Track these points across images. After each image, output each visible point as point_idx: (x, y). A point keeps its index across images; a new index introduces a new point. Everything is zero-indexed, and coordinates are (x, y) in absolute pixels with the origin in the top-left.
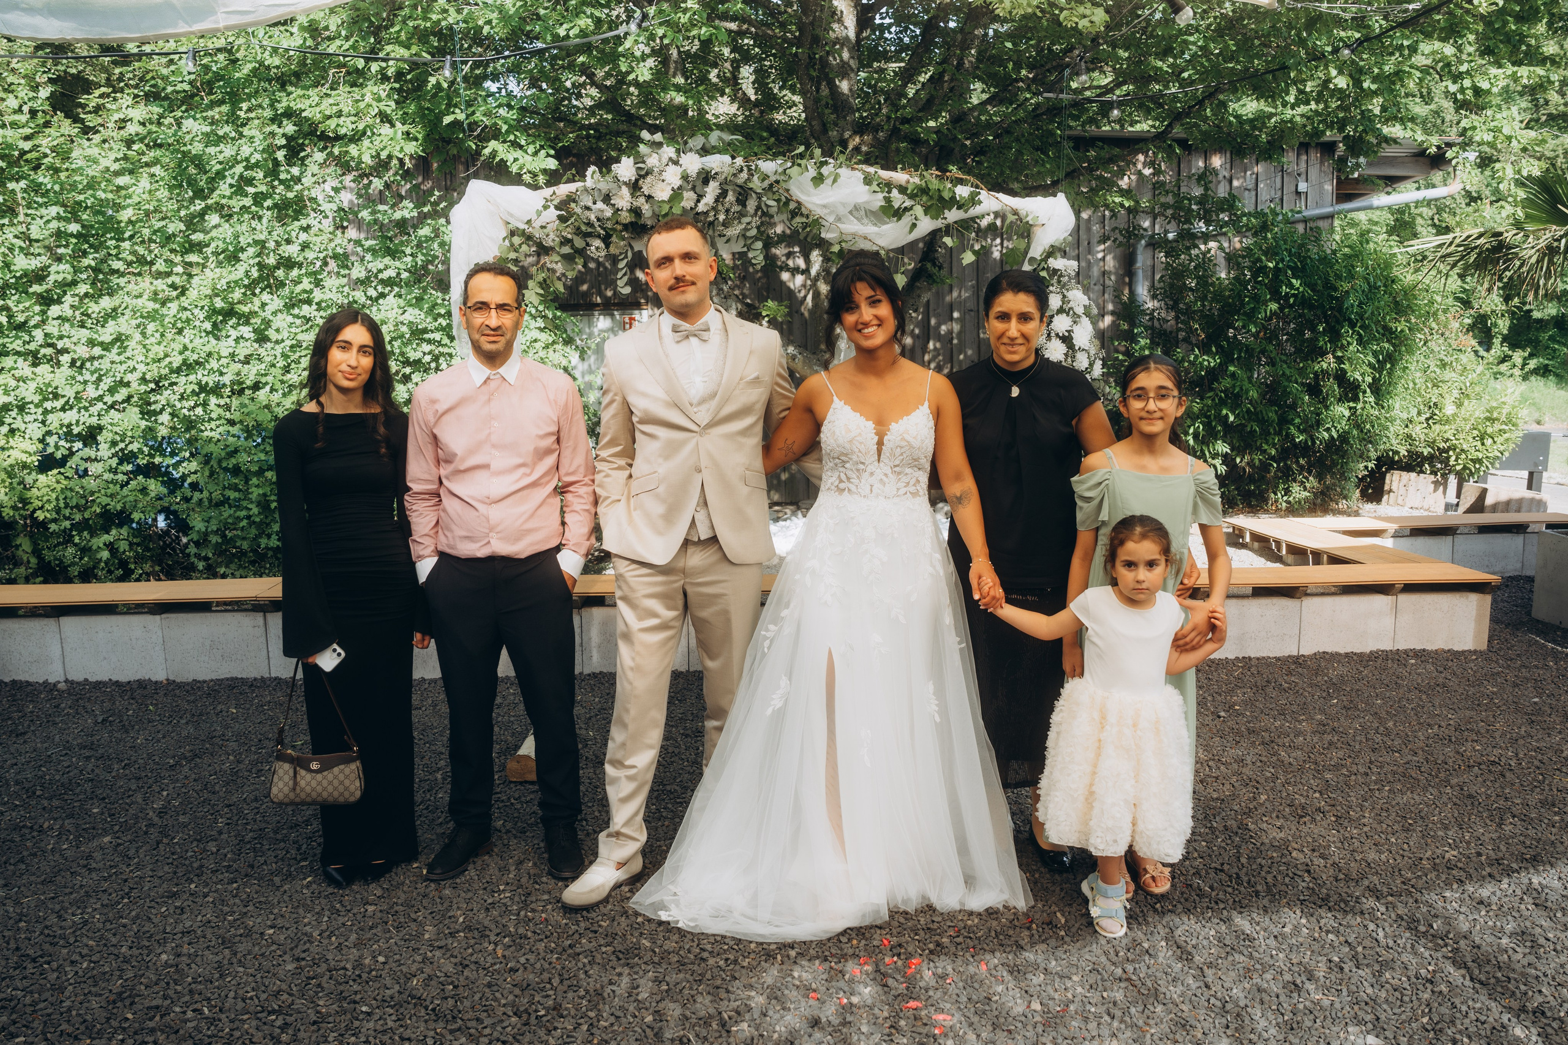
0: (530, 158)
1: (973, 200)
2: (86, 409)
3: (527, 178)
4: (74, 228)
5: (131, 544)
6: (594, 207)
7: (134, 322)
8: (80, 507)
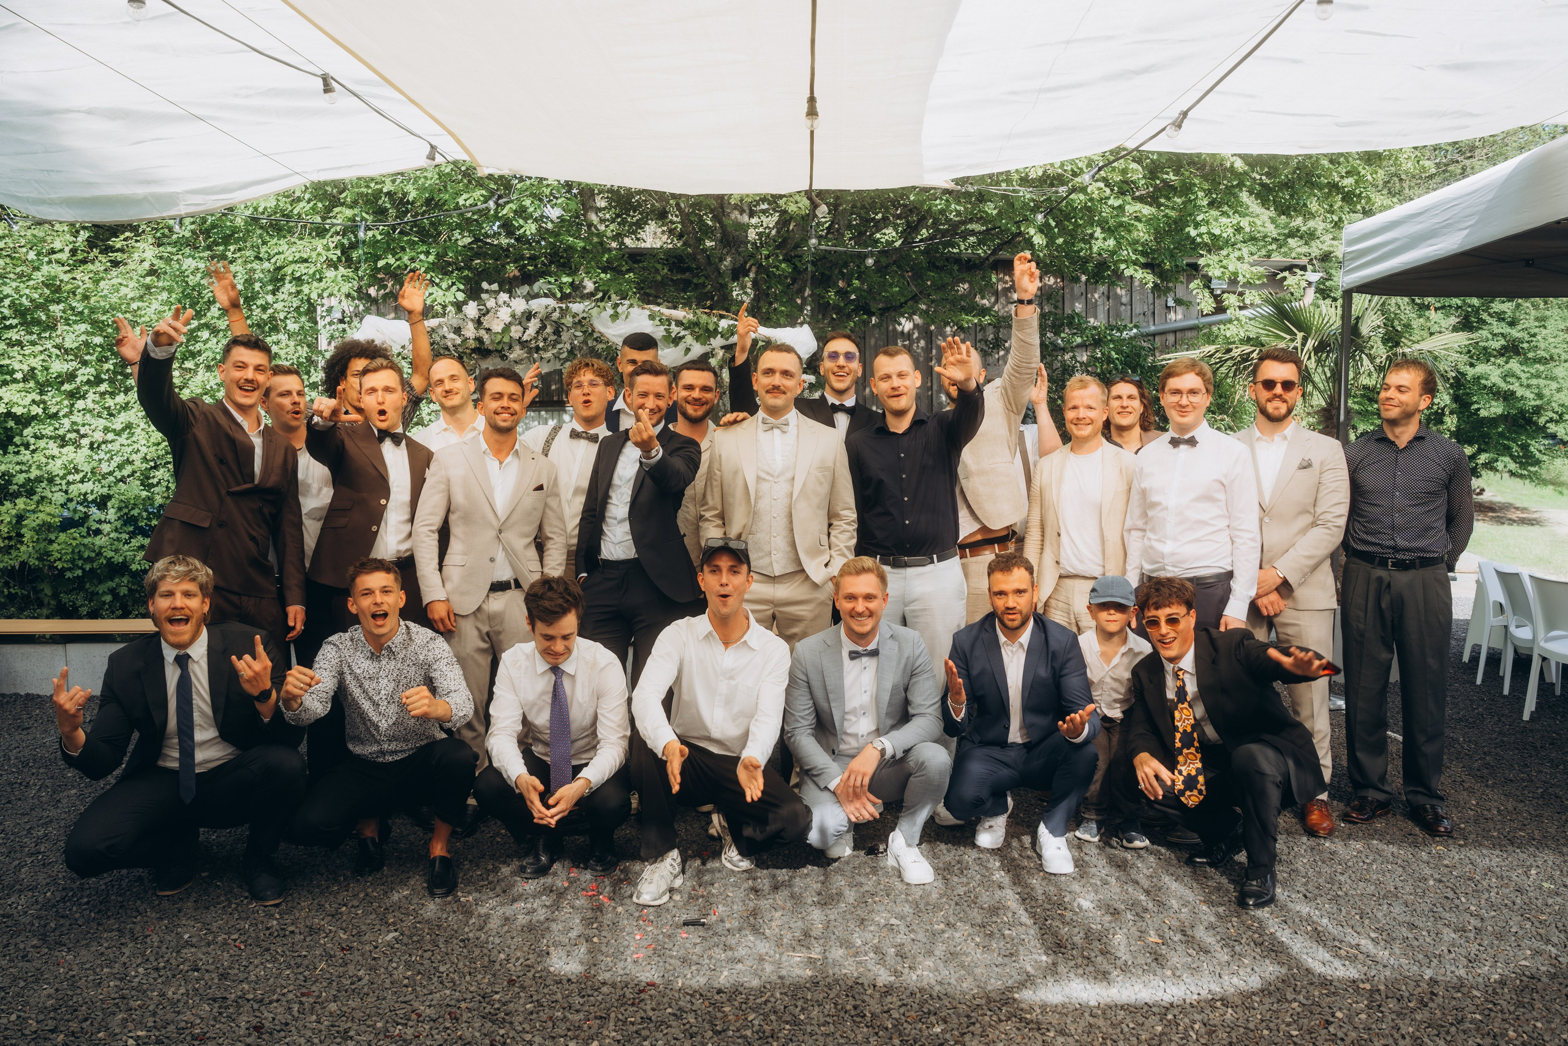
0: (441, 293)
2: (99, 481)
3: (439, 308)
4: (98, 340)
5: (130, 590)
6: (448, 336)
8: (90, 560)
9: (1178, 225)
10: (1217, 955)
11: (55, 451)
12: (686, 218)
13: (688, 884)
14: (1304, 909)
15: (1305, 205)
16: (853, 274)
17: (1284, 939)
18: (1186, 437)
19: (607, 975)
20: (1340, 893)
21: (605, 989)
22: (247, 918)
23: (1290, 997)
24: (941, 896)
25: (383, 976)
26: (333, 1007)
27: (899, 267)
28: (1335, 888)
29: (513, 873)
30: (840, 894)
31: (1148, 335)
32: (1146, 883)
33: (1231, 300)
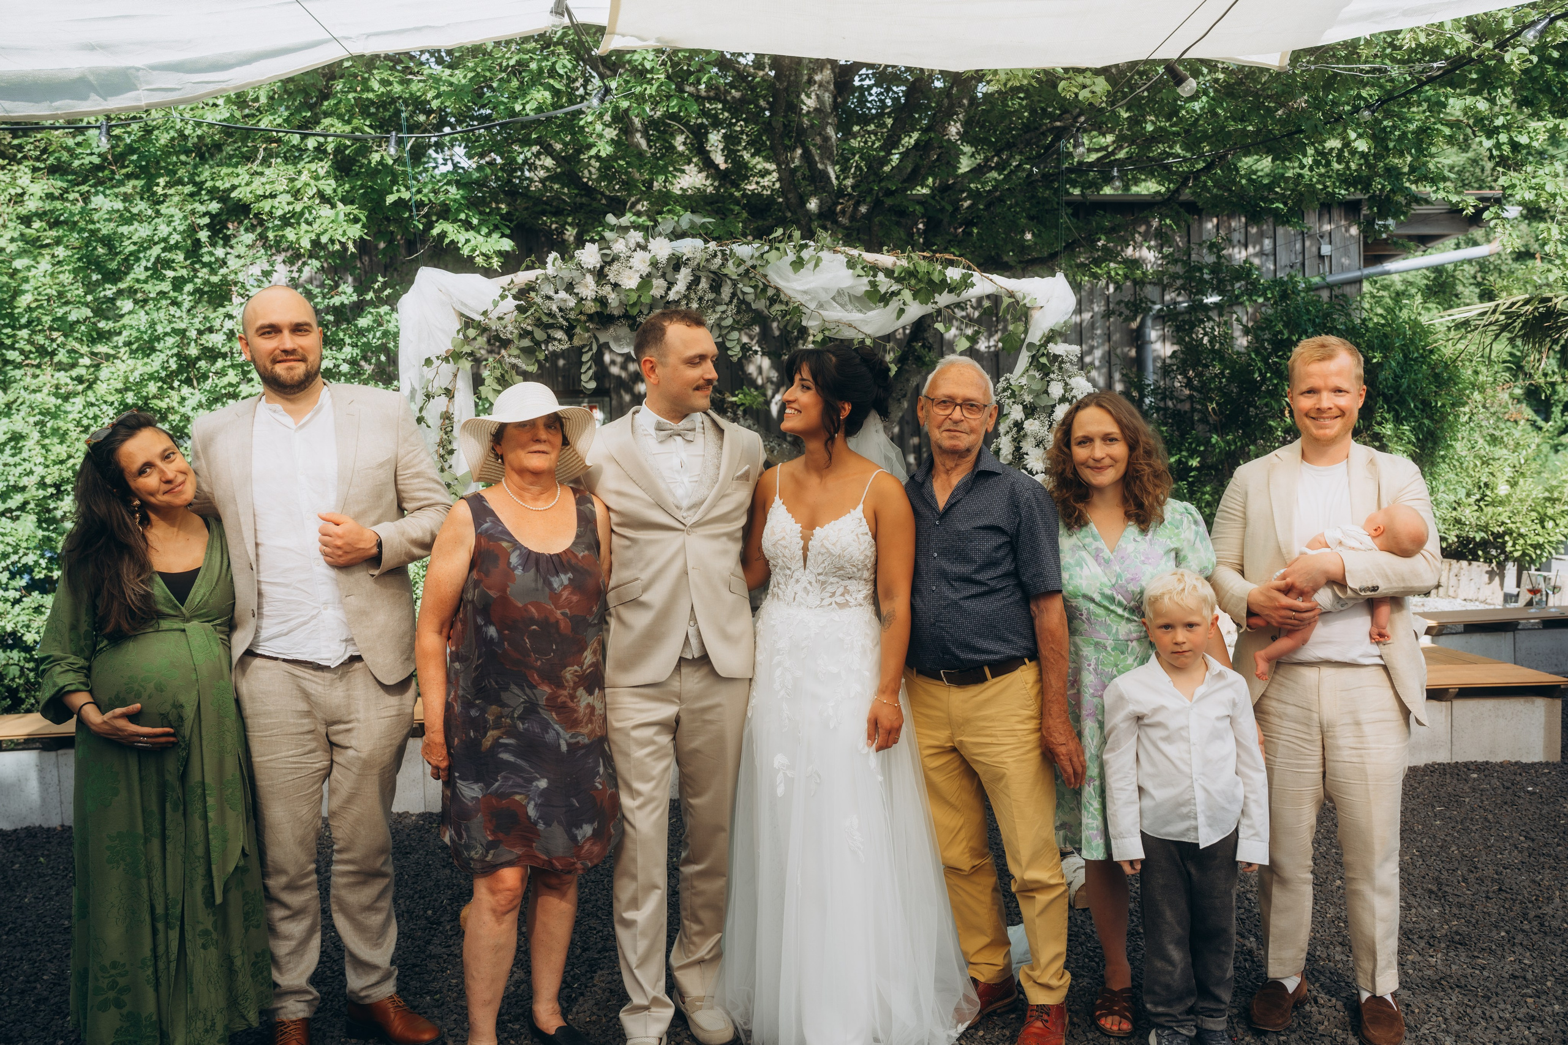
1: (965, 283)
6: (555, 296)
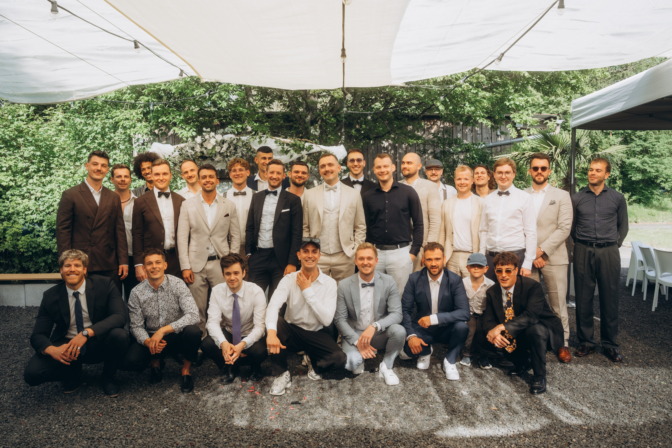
0: (186, 132)
1: (310, 148)
2: (39, 214)
3: (185, 139)
4: (38, 153)
5: (52, 261)
6: (189, 151)
7: (57, 185)
8: (35, 248)
9: (502, 100)
10: (521, 415)
11: (20, 201)
12: (290, 100)
13: (293, 386)
14: (559, 394)
15: (555, 91)
16: (362, 122)
17: (550, 407)
18: (505, 191)
19: (258, 426)
20: (574, 387)
21: (257, 432)
22: (103, 403)
23: (553, 432)
24: (402, 390)
25: (162, 428)
26: (140, 441)
27: (382, 119)
28: (572, 385)
29: (218, 382)
30: (359, 390)
31: (489, 147)
32: (490, 384)
33: (524, 132)
